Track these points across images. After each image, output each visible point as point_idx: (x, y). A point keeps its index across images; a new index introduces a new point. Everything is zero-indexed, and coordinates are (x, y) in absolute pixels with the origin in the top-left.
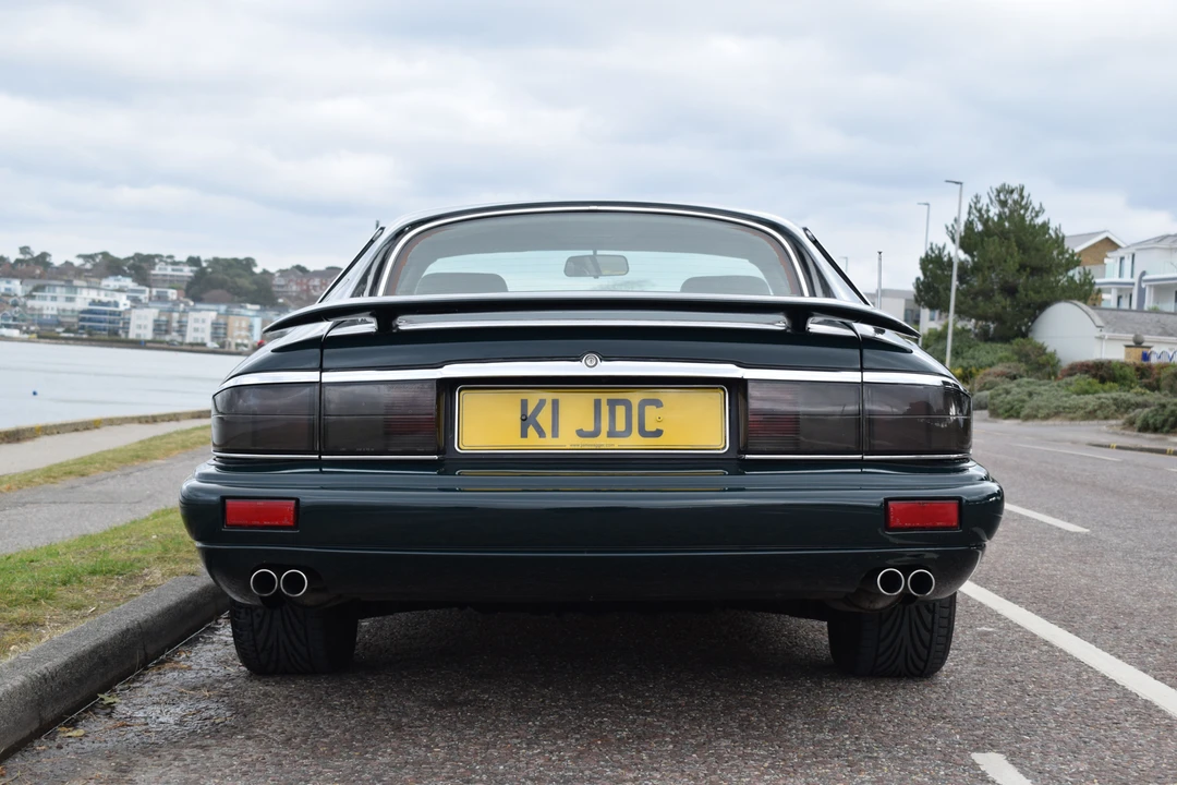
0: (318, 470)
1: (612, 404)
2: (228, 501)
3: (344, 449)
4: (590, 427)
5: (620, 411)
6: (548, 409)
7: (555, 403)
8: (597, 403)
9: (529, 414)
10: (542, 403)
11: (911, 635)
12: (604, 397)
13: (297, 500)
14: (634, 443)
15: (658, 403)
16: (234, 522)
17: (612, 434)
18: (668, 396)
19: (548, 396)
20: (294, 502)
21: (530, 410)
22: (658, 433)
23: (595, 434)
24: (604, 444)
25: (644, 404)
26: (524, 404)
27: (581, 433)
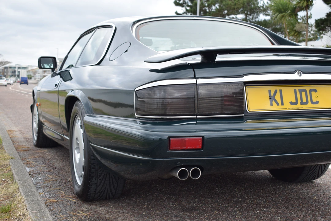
0: (195, 122)
1: (301, 91)
2: (171, 139)
3: (207, 113)
4: (294, 101)
5: (303, 94)
6: (278, 94)
7: (281, 91)
8: (295, 91)
9: (272, 96)
10: (276, 91)
11: (319, 169)
12: (298, 88)
13: (203, 137)
14: (310, 107)
15: (316, 91)
16: (174, 148)
17: (302, 103)
18: (318, 87)
19: (278, 88)
20: (201, 138)
21: (272, 94)
22: (317, 103)
23: (296, 103)
24: (300, 107)
25: (311, 91)
26: (270, 91)
27: (291, 103)
